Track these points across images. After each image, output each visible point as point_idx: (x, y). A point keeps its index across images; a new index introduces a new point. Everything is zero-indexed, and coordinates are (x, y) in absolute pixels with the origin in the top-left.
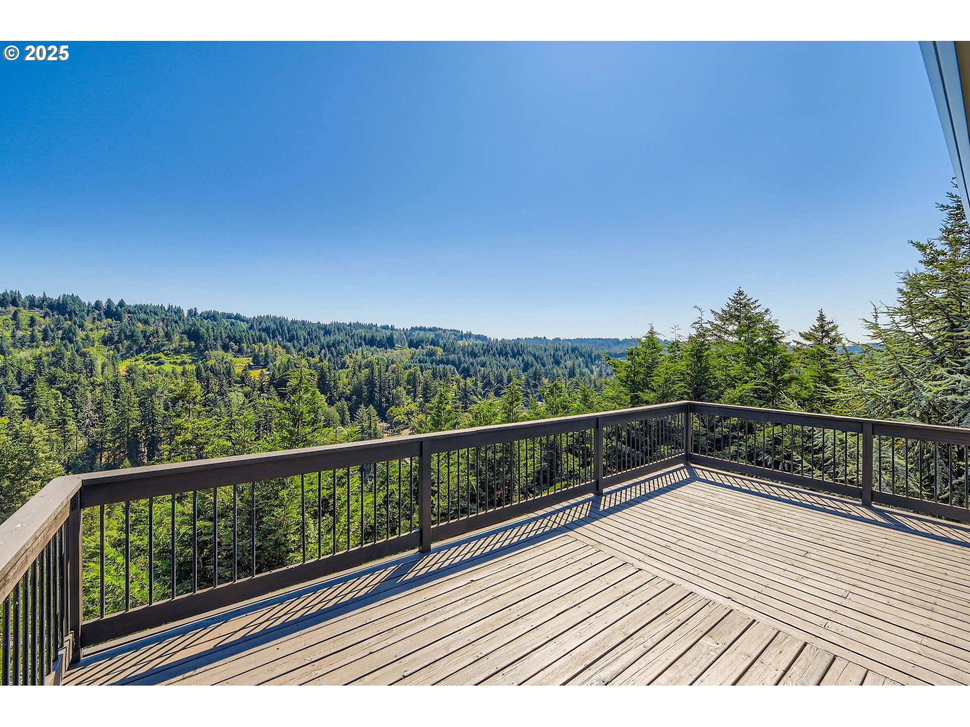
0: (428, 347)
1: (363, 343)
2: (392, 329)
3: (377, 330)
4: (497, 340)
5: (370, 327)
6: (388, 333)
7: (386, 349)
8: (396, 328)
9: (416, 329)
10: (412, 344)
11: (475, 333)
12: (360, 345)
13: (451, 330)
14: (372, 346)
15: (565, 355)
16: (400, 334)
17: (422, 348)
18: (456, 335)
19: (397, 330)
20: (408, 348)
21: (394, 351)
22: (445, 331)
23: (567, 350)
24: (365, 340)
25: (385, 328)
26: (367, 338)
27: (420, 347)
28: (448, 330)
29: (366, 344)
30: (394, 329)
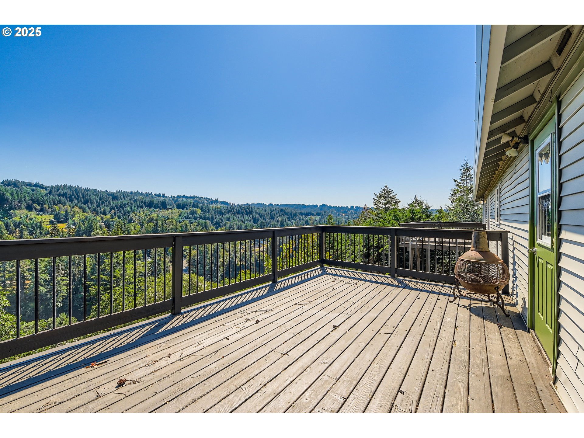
0: (191, 208)
1: (144, 205)
2: (163, 196)
3: (152, 197)
4: (234, 204)
5: (147, 195)
6: (162, 199)
7: (161, 209)
8: (166, 195)
9: (181, 197)
10: (179, 207)
11: (220, 200)
12: (142, 207)
13: (205, 198)
14: (150, 207)
15: (277, 214)
16: (169, 200)
17: (187, 209)
18: (208, 201)
19: (166, 197)
20: (176, 209)
21: (167, 211)
22: (200, 198)
23: (278, 211)
24: (145, 203)
25: (159, 195)
26: (147, 202)
27: (185, 208)
28: (203, 198)
29: (146, 206)
30: (165, 197)
